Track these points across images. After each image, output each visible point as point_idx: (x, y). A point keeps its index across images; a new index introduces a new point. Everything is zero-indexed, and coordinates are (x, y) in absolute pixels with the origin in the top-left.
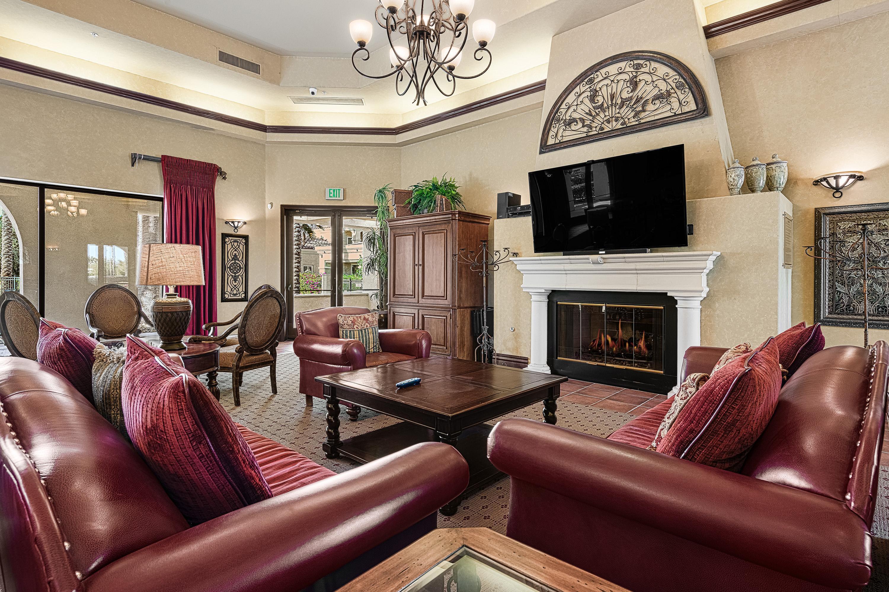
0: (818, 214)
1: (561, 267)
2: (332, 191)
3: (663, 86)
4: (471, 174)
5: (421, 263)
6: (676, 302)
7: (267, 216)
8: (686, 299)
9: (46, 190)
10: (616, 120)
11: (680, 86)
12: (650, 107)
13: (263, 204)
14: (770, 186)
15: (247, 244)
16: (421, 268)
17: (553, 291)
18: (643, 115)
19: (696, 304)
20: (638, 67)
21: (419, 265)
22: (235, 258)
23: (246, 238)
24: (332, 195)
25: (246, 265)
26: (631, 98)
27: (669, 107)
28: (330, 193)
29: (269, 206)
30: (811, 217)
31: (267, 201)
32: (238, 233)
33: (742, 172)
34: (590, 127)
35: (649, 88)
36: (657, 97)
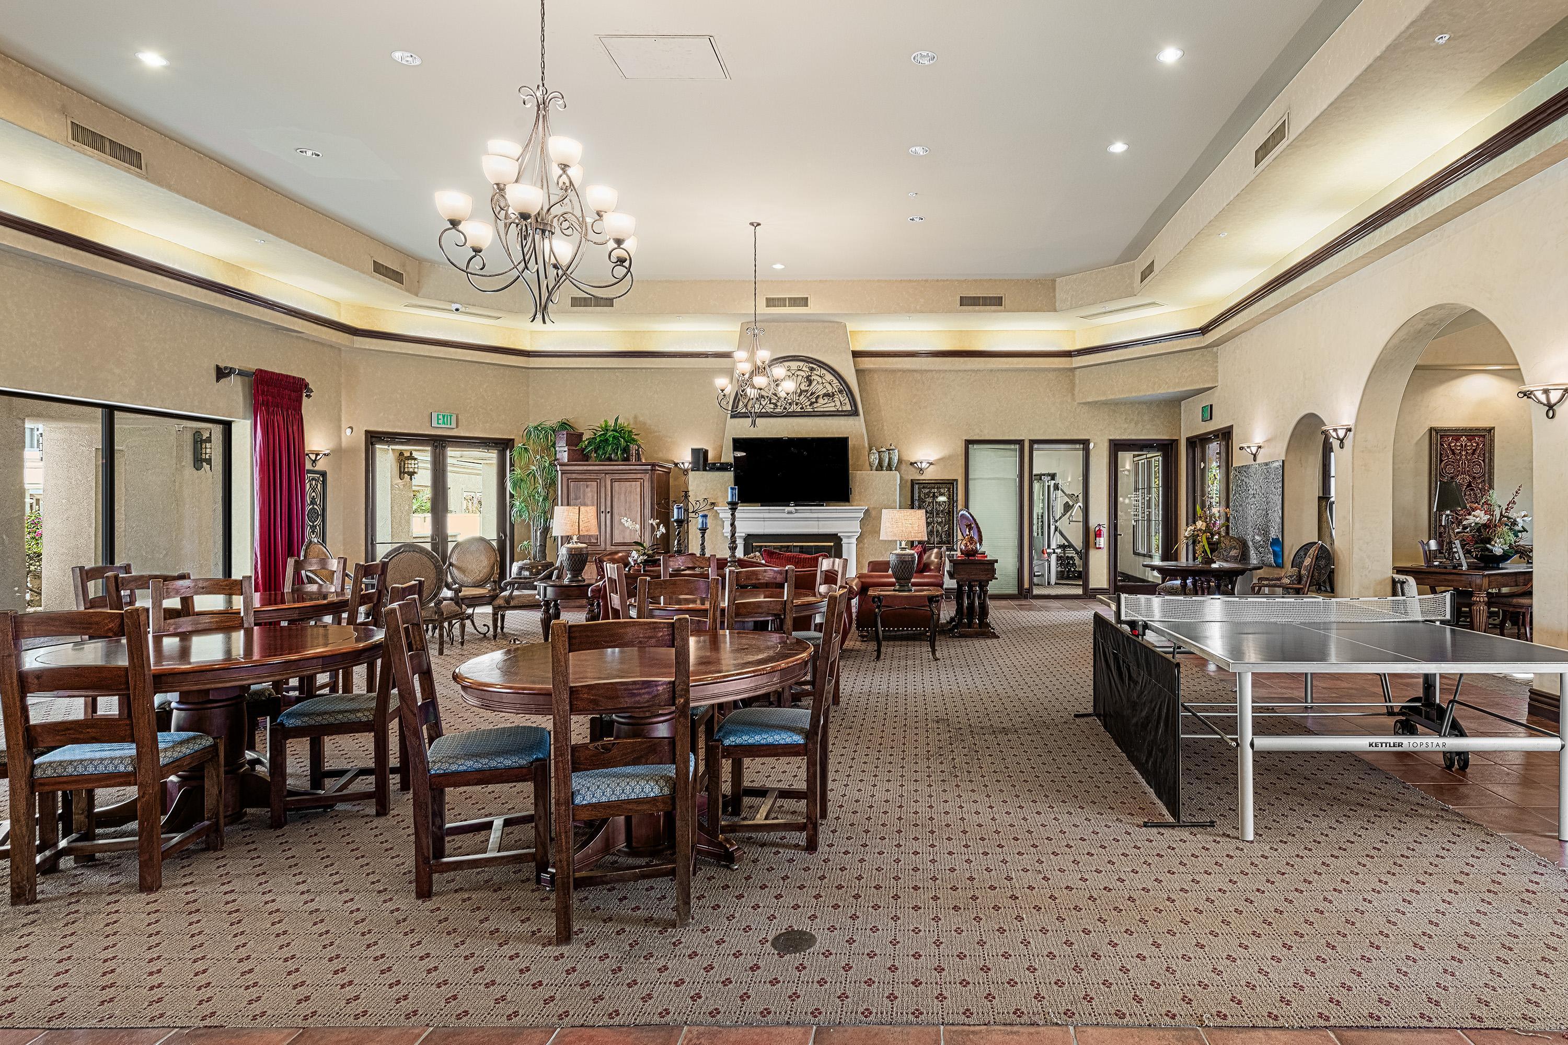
0: (913, 482)
1: (761, 515)
2: (441, 417)
3: (830, 390)
4: (636, 417)
5: (609, 509)
6: (841, 540)
7: (344, 443)
8: (849, 537)
9: (116, 412)
10: (797, 404)
11: (841, 391)
12: (821, 401)
13: (339, 428)
14: (889, 468)
15: (324, 483)
16: (609, 516)
17: (749, 535)
18: (815, 405)
19: (854, 540)
20: (812, 369)
21: (606, 513)
22: (313, 502)
23: (324, 474)
24: (441, 422)
25: (324, 510)
26: (807, 391)
27: (833, 404)
28: (438, 419)
29: (349, 431)
30: (909, 484)
31: (344, 425)
32: (316, 469)
33: (877, 455)
34: (776, 405)
35: (821, 387)
36: (825, 395)
